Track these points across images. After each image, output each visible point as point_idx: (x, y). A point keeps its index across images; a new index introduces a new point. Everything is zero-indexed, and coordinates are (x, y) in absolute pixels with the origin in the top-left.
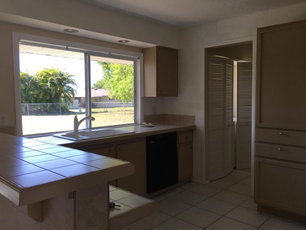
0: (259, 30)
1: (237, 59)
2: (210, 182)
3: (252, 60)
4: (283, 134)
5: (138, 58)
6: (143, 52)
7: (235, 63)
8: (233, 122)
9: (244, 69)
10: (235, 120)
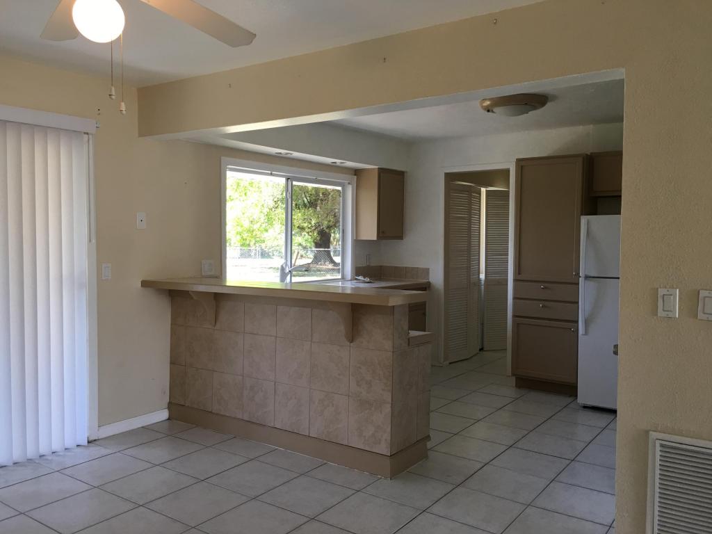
0: (519, 161)
1: (486, 185)
2: (450, 363)
3: (508, 186)
4: (545, 288)
5: (349, 183)
6: (355, 175)
7: (483, 190)
8: (479, 280)
9: (497, 201)
10: (482, 276)
